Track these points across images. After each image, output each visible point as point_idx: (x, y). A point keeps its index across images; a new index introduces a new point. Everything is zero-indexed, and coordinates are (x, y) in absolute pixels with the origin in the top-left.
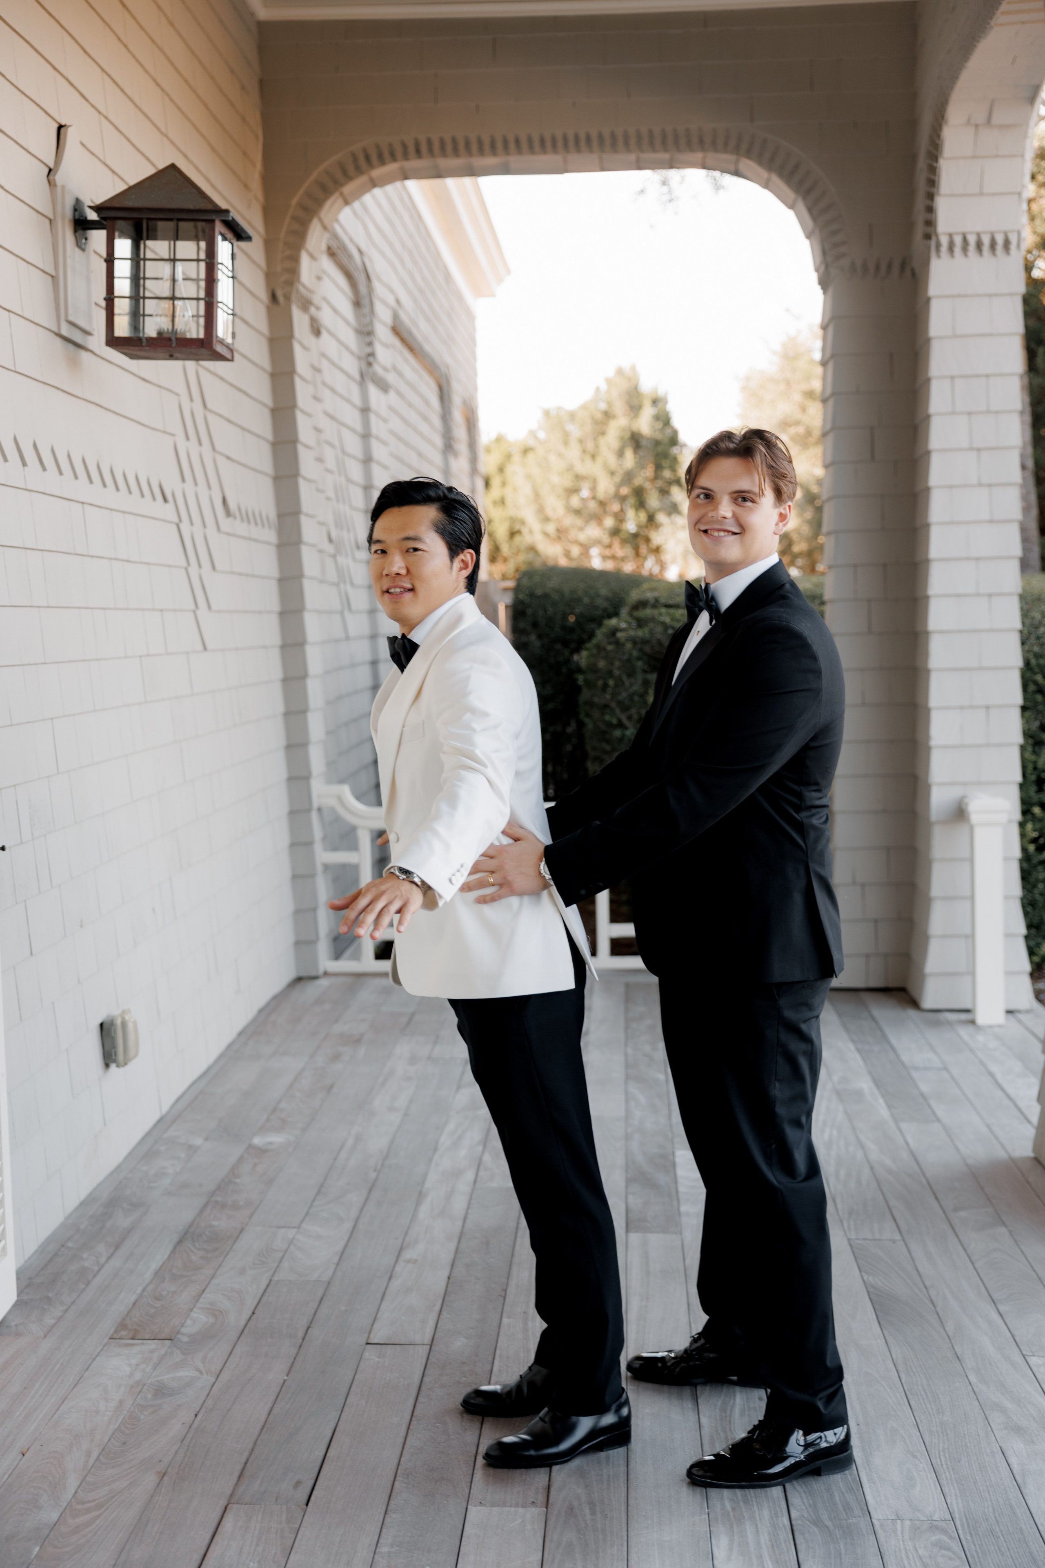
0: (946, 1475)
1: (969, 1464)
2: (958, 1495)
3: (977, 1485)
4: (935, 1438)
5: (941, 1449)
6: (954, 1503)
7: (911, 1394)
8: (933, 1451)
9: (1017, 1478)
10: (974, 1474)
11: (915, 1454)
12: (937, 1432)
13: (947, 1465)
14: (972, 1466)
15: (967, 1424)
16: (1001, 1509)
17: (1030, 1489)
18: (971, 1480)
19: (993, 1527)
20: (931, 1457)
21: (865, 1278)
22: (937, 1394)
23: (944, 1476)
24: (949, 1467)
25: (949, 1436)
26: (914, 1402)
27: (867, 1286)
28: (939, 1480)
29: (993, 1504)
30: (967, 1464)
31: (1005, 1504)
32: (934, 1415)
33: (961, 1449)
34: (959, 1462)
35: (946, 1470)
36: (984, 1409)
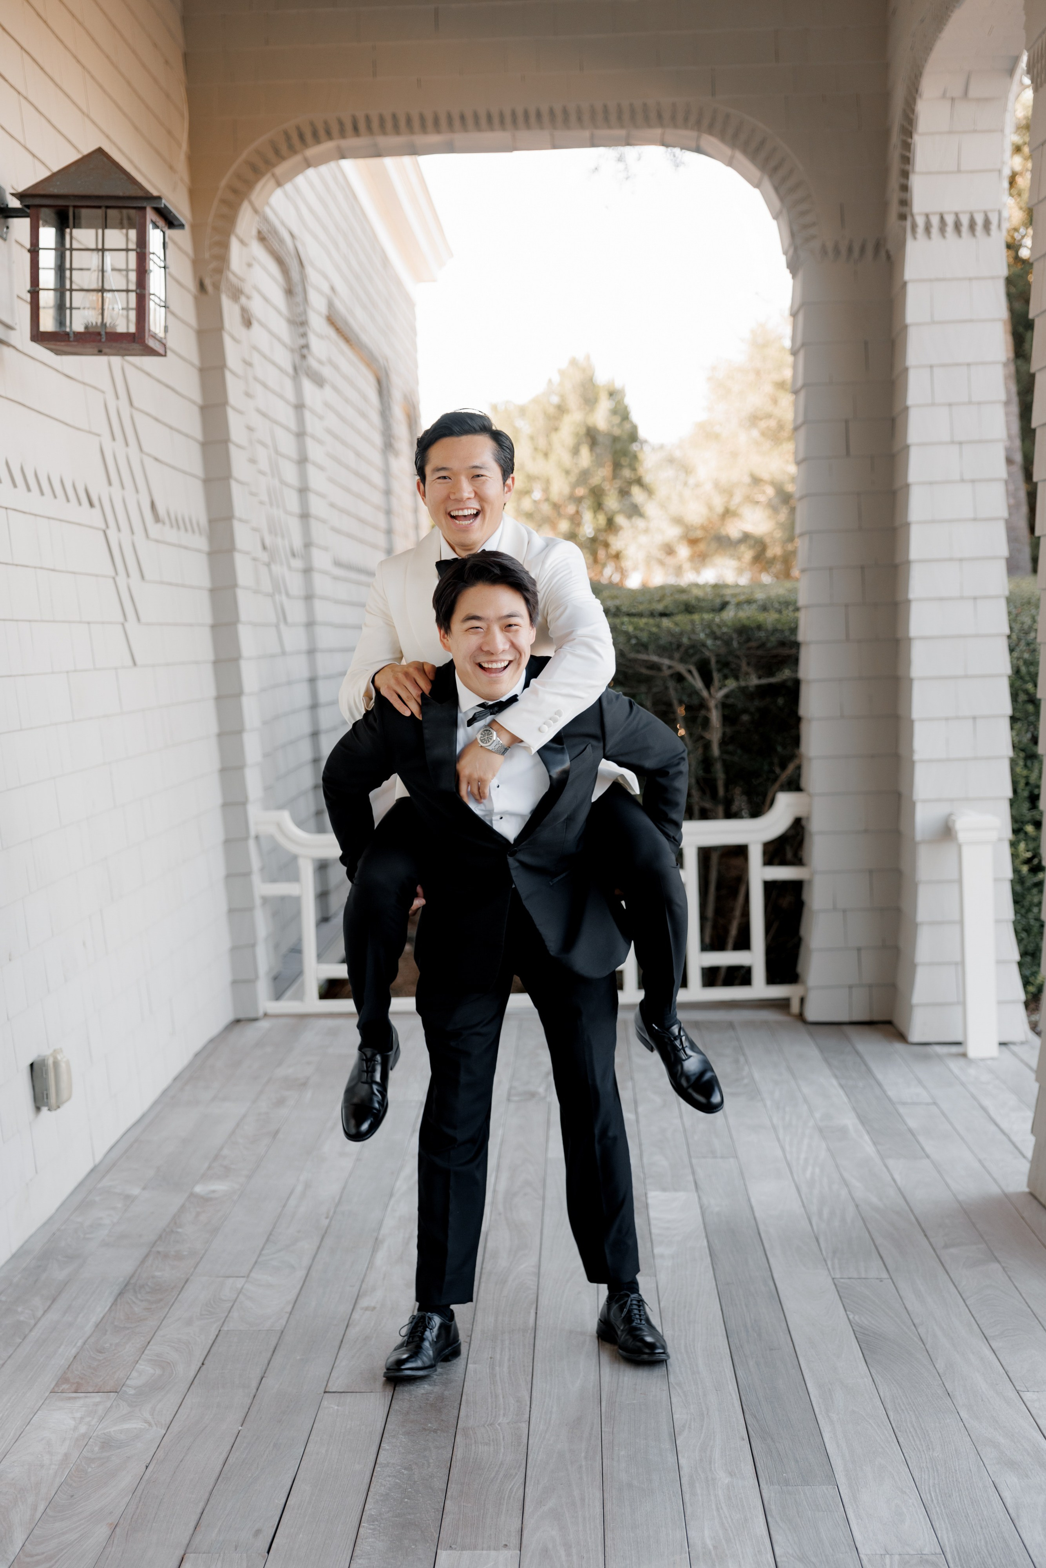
0: (936, 1510)
1: (960, 1499)
2: (949, 1529)
3: (969, 1520)
4: (925, 1474)
5: (931, 1485)
6: (945, 1537)
7: (900, 1431)
8: (923, 1487)
9: (1011, 1511)
10: (966, 1509)
11: (904, 1490)
12: (927, 1468)
13: (938, 1500)
14: (964, 1501)
15: (958, 1459)
16: (993, 1542)
17: (1024, 1523)
18: (963, 1515)
19: (986, 1559)
20: (920, 1492)
21: (851, 1317)
22: (927, 1431)
23: (934, 1511)
24: (940, 1502)
25: (939, 1471)
26: (902, 1439)
27: (853, 1325)
28: (929, 1515)
29: (985, 1538)
30: (958, 1499)
31: (998, 1537)
32: (924, 1451)
33: (952, 1484)
34: (950, 1496)
35: (936, 1505)
36: (975, 1445)
